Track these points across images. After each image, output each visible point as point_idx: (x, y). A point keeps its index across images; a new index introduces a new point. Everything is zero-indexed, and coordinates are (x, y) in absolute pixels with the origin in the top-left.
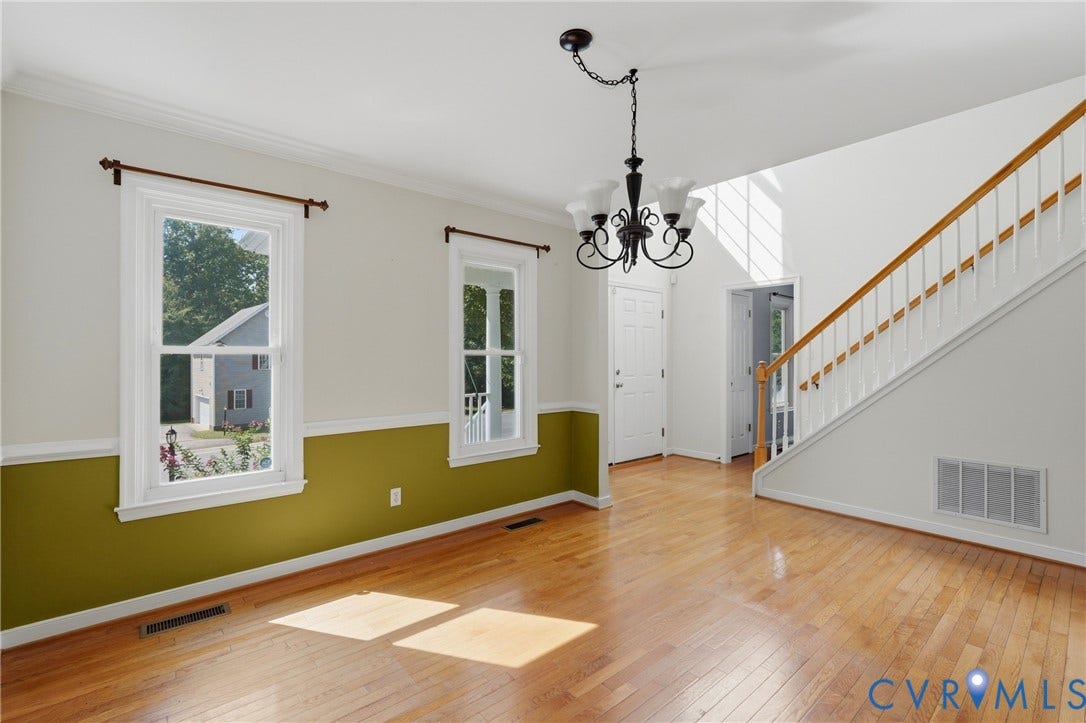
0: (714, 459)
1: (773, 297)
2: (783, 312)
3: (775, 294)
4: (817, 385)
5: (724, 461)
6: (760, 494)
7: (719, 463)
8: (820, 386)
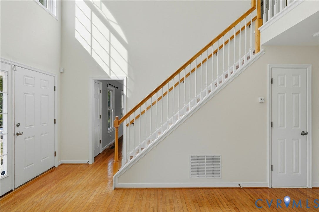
0: (86, 163)
1: (109, 86)
2: (111, 92)
3: (110, 84)
4: (133, 124)
5: (91, 163)
6: (117, 187)
7: (89, 164)
8: (134, 124)
